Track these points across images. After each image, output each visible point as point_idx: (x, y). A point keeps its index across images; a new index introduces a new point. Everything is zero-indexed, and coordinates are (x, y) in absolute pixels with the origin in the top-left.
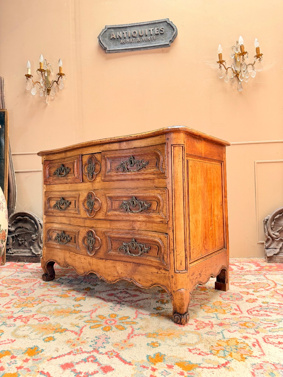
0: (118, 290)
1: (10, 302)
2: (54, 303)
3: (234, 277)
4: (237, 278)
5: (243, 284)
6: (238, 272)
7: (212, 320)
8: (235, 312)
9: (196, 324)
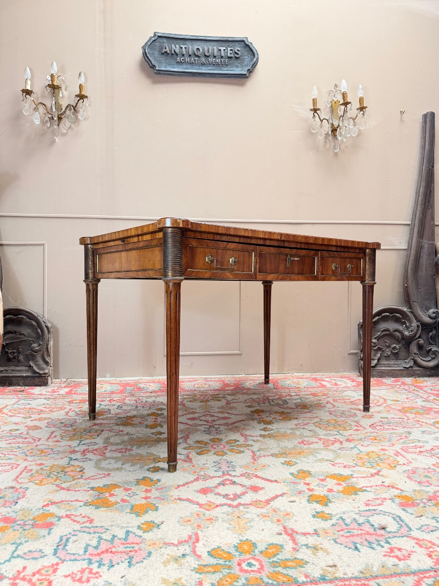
1: (53, 436)
2: (121, 433)
7: (337, 437)
8: (356, 428)
9: (322, 442)
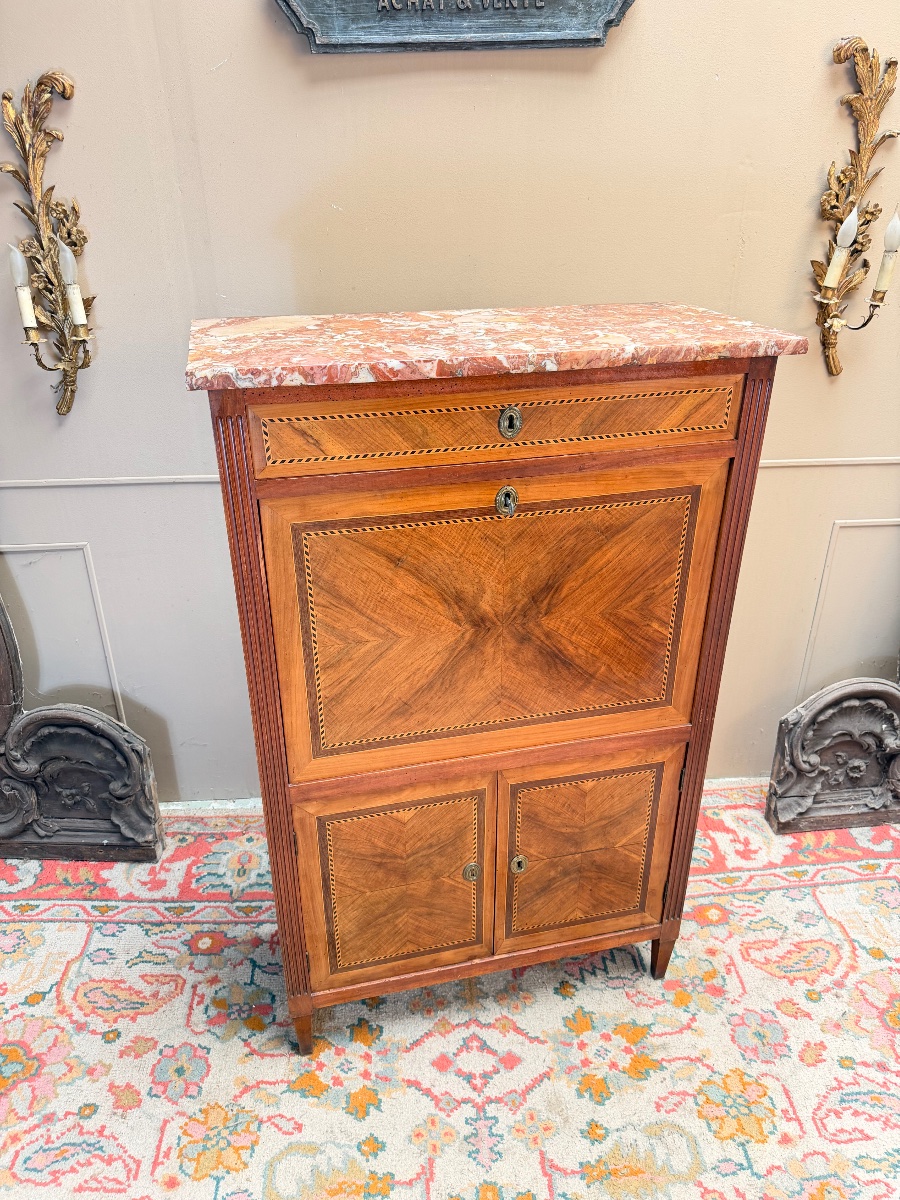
0: (454, 1028)
1: (164, 1148)
2: (296, 1137)
3: (742, 911)
4: (749, 918)
5: (773, 954)
6: (745, 876)
8: (785, 1126)
